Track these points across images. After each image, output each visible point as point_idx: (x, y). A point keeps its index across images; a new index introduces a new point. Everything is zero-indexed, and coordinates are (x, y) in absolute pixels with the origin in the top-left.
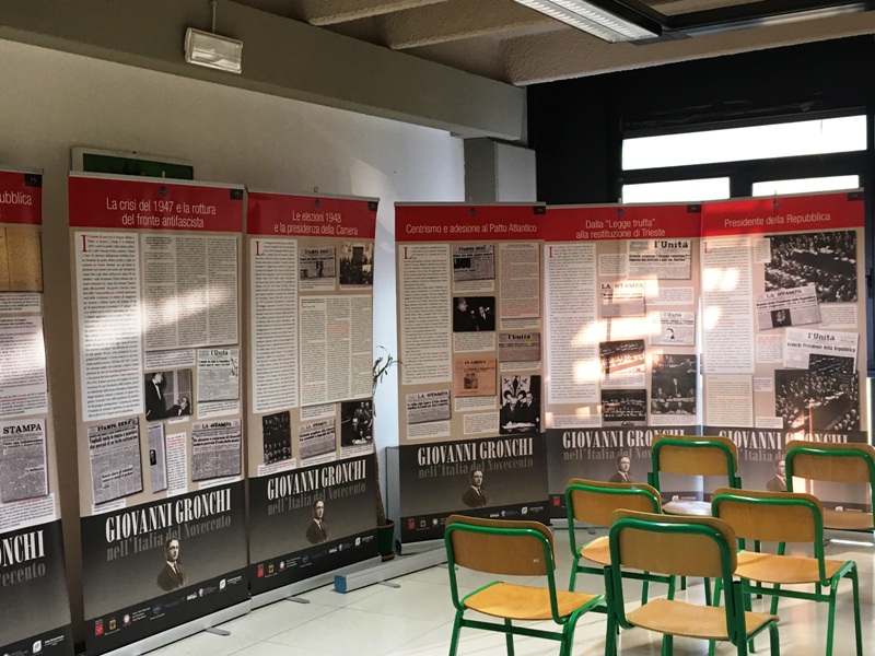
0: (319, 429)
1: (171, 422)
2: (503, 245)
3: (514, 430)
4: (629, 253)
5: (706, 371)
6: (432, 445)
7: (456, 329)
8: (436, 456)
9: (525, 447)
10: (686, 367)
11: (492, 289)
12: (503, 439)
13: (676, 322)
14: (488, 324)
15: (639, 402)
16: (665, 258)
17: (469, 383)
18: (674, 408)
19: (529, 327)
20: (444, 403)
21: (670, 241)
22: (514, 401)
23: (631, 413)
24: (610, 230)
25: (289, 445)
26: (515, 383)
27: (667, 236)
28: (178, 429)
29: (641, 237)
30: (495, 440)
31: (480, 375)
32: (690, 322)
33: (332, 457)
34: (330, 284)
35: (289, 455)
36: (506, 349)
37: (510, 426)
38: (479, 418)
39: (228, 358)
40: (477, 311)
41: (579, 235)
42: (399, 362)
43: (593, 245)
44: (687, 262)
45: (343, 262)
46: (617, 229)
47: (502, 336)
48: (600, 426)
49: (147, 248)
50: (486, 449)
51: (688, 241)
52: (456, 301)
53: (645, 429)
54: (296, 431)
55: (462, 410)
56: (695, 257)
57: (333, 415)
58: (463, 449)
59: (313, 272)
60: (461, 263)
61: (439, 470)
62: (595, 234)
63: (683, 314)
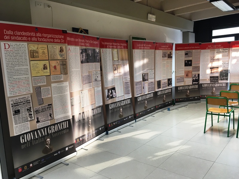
0: (165, 83)
1: (146, 82)
2: (194, 51)
3: (195, 84)
4: (216, 51)
5: (230, 72)
6: (181, 86)
7: (185, 66)
8: (181, 88)
9: (197, 86)
10: (226, 72)
11: (191, 59)
12: (193, 85)
13: (225, 64)
14: (191, 65)
15: (217, 78)
16: (223, 52)
17: (187, 75)
18: (224, 79)
19: (198, 65)
20: (183, 79)
21: (224, 49)
22: (195, 78)
23: (215, 80)
24: (213, 47)
25: (160, 86)
26: (195, 75)
27: (224, 48)
28: (147, 83)
29: (219, 48)
30: (191, 85)
31: (189, 74)
32: (227, 64)
33: (166, 88)
34: (166, 58)
35: (160, 88)
36: (194, 69)
37: (194, 83)
38: (189, 81)
39: (153, 71)
40: (189, 63)
41: (207, 48)
42: (175, 72)
43: (209, 50)
44: (227, 52)
45: (168, 54)
46: (214, 47)
47: (193, 67)
48: (209, 83)
49: (142, 52)
50: (190, 87)
51: (228, 49)
52: (185, 61)
53: (218, 83)
54: (161, 84)
55: (186, 80)
56: (229, 52)
57: (166, 81)
58: (186, 87)
59: (164, 56)
60: (186, 54)
61: (182, 91)
62: (210, 48)
63: (226, 62)
